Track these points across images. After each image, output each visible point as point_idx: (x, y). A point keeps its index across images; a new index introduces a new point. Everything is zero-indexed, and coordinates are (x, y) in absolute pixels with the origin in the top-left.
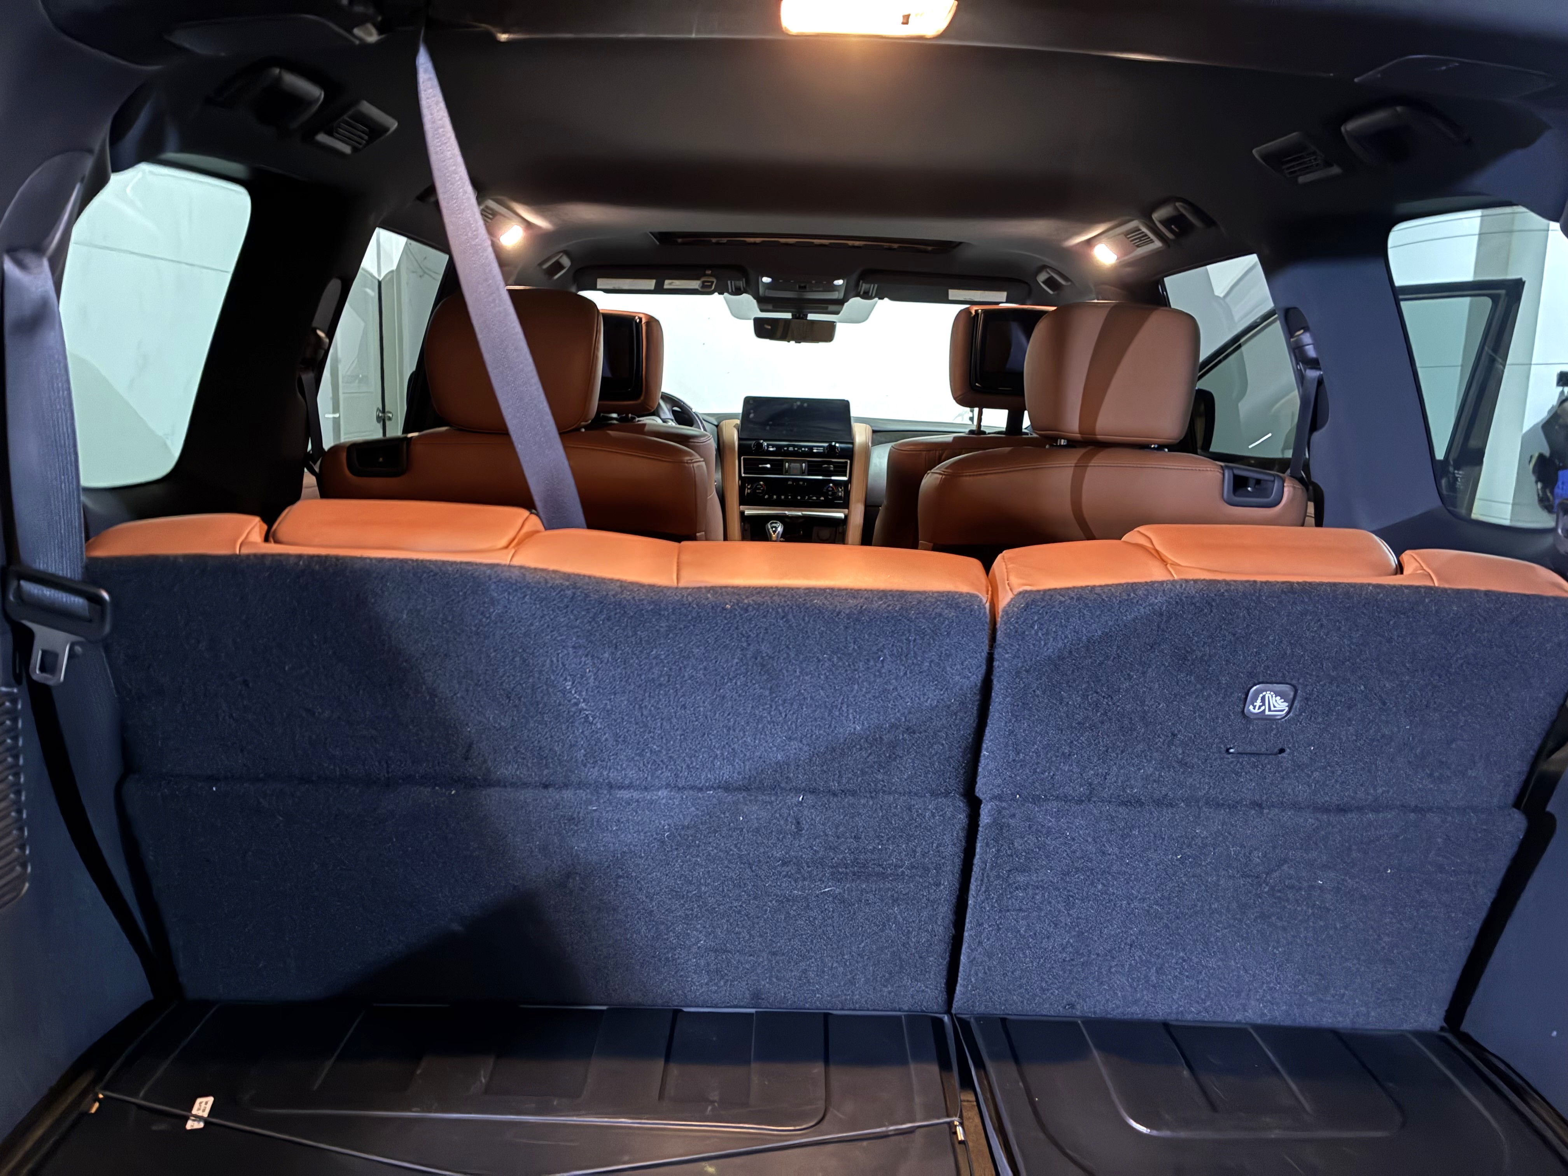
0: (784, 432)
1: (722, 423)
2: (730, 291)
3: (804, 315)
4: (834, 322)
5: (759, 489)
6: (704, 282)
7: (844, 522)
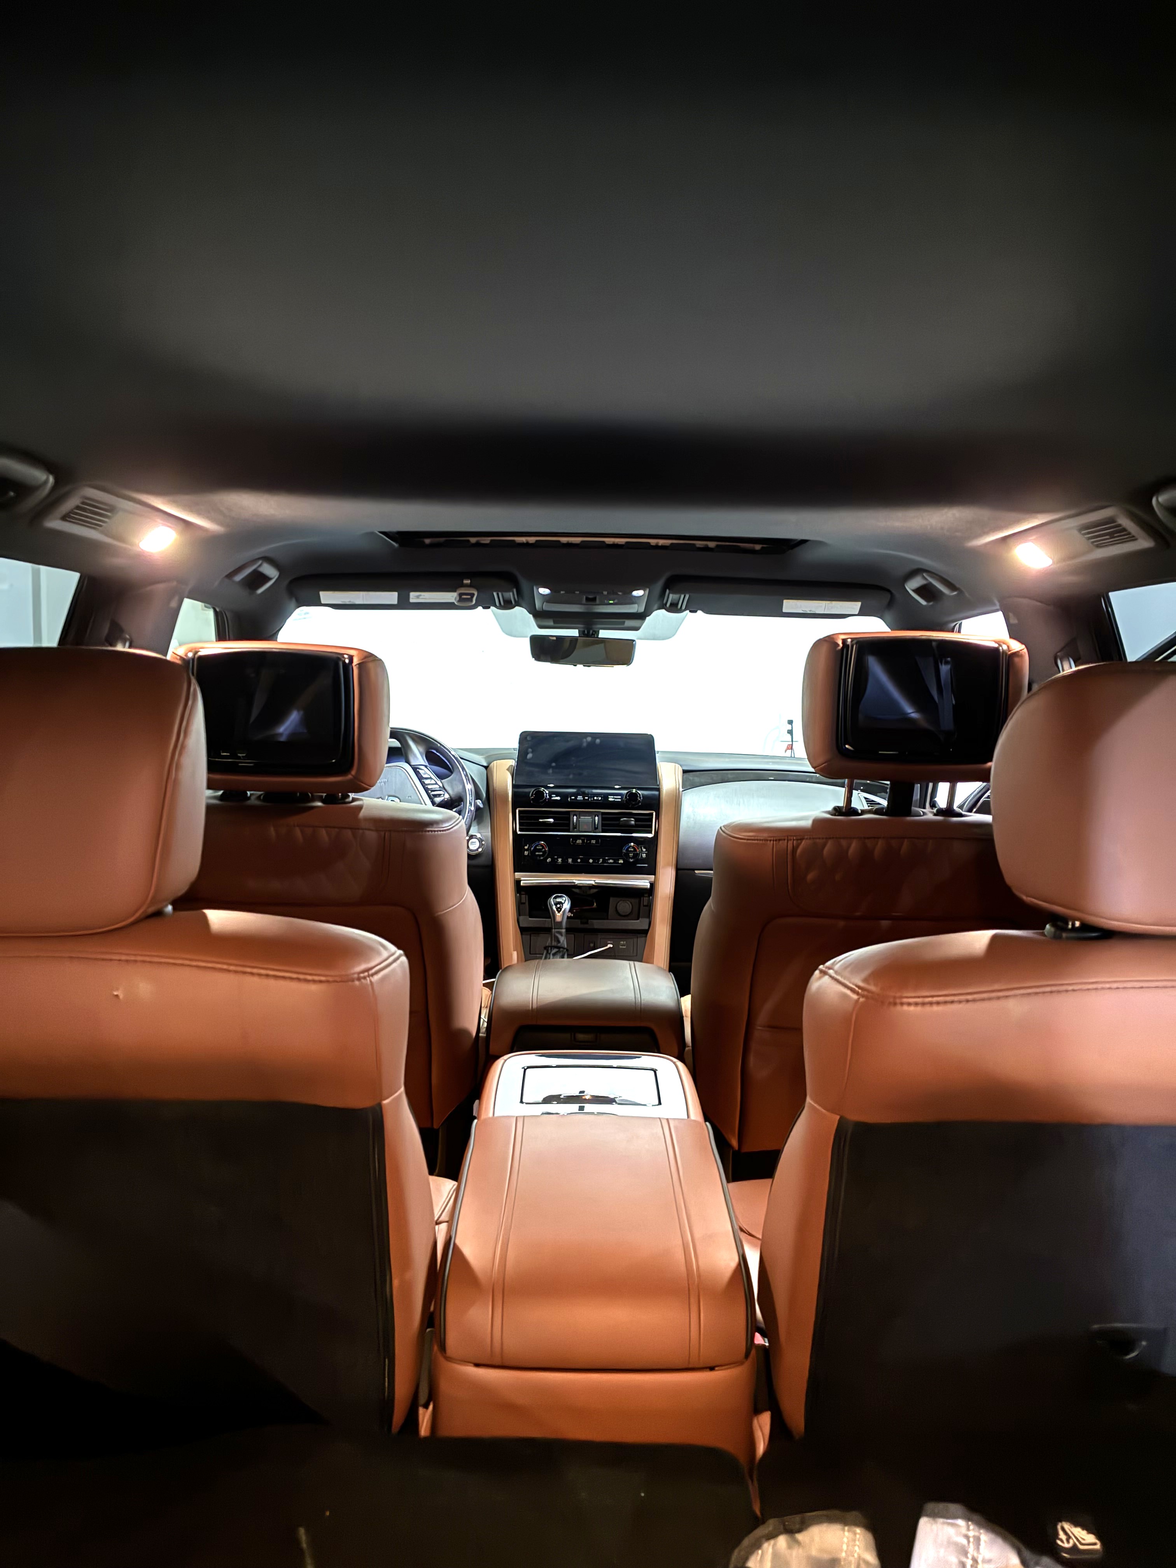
0: (571, 776)
1: (492, 764)
2: (497, 604)
3: (595, 632)
4: (634, 641)
5: (539, 850)
6: (460, 595)
7: (650, 891)
